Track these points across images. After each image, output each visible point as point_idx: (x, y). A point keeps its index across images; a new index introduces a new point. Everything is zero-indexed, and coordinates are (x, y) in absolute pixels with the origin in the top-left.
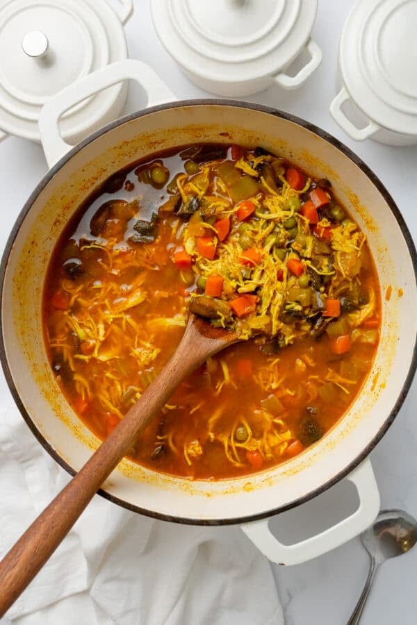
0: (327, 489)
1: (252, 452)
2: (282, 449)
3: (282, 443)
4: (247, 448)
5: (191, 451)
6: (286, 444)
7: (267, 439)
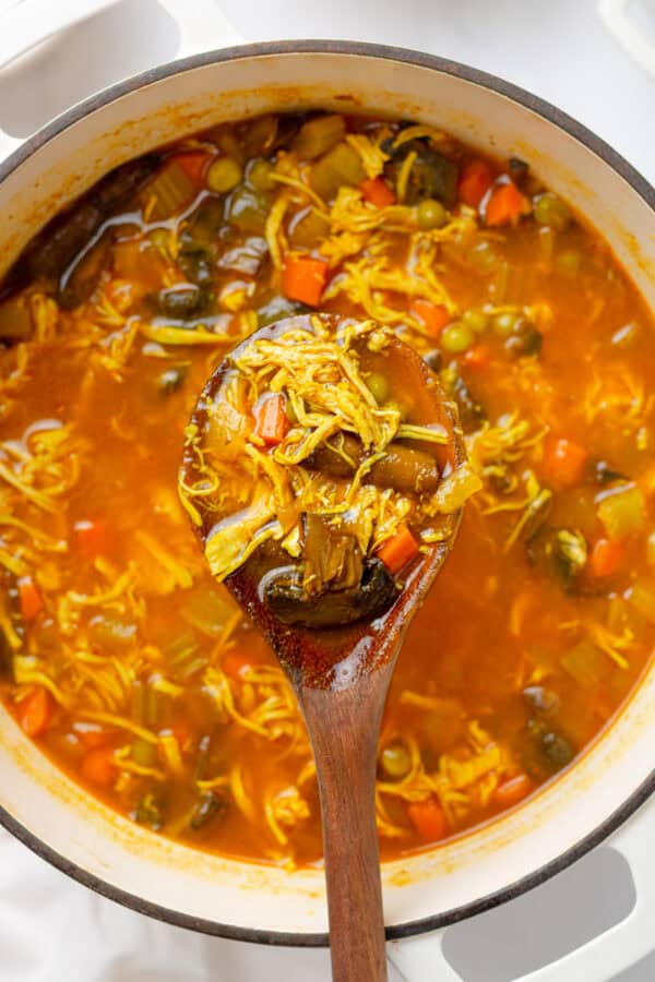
0: (564, 867)
1: (421, 804)
2: (486, 792)
3: (482, 778)
4: (406, 795)
5: (282, 813)
6: (493, 781)
7: (449, 774)
